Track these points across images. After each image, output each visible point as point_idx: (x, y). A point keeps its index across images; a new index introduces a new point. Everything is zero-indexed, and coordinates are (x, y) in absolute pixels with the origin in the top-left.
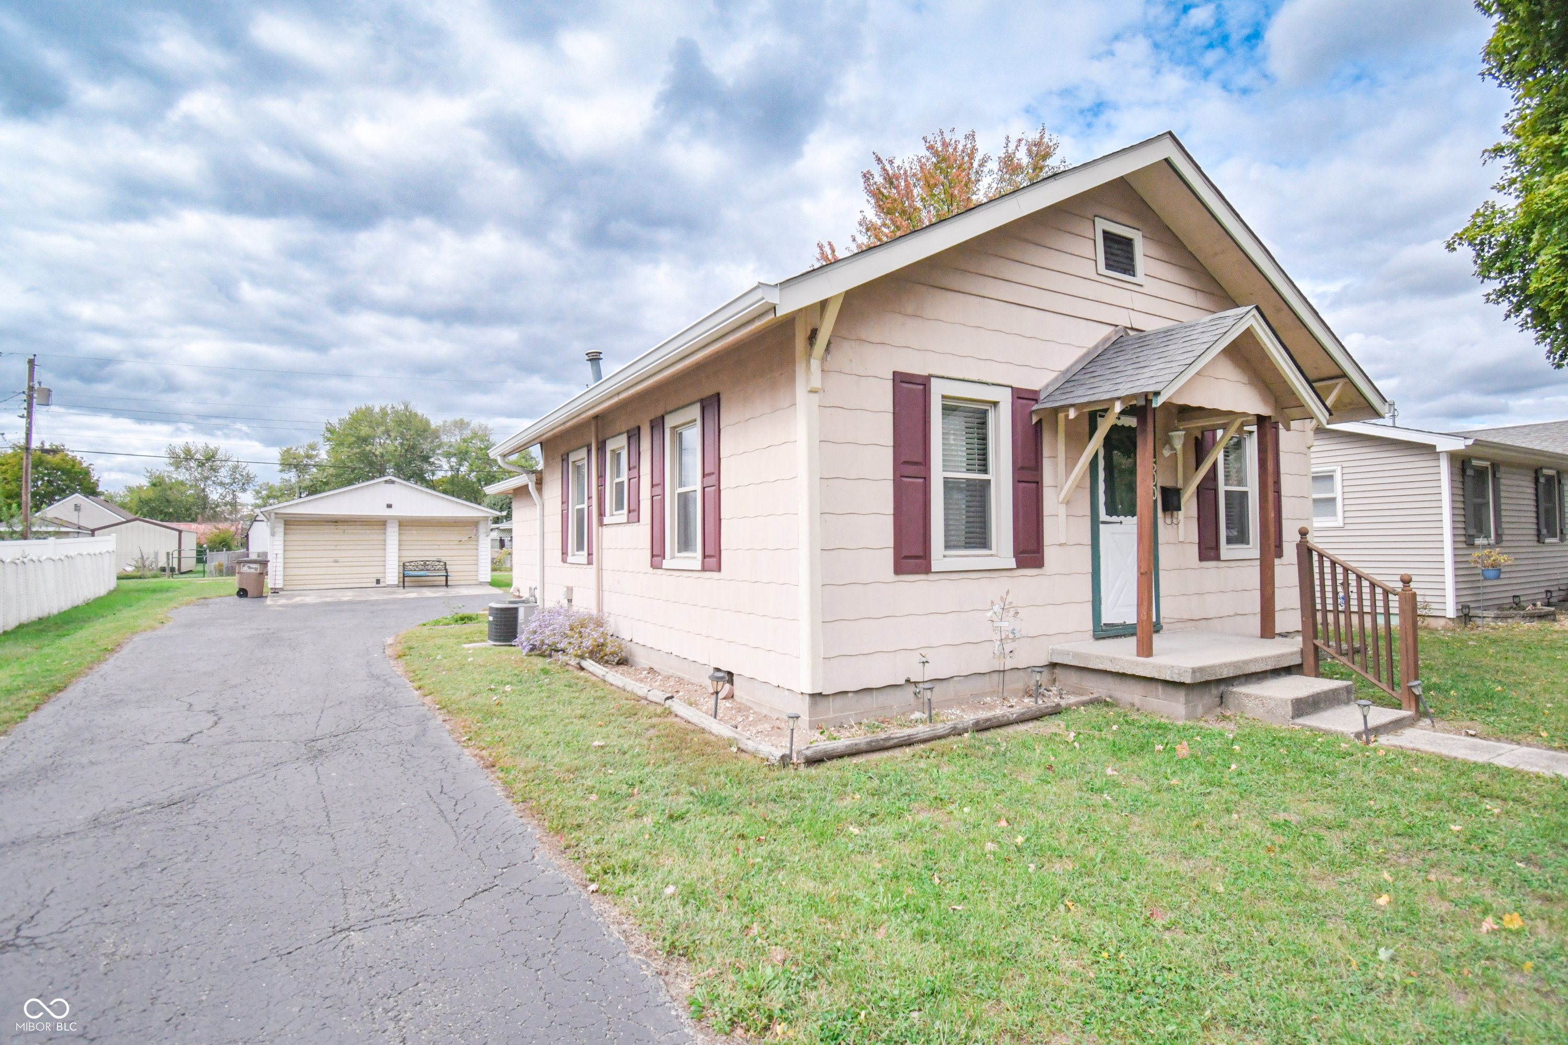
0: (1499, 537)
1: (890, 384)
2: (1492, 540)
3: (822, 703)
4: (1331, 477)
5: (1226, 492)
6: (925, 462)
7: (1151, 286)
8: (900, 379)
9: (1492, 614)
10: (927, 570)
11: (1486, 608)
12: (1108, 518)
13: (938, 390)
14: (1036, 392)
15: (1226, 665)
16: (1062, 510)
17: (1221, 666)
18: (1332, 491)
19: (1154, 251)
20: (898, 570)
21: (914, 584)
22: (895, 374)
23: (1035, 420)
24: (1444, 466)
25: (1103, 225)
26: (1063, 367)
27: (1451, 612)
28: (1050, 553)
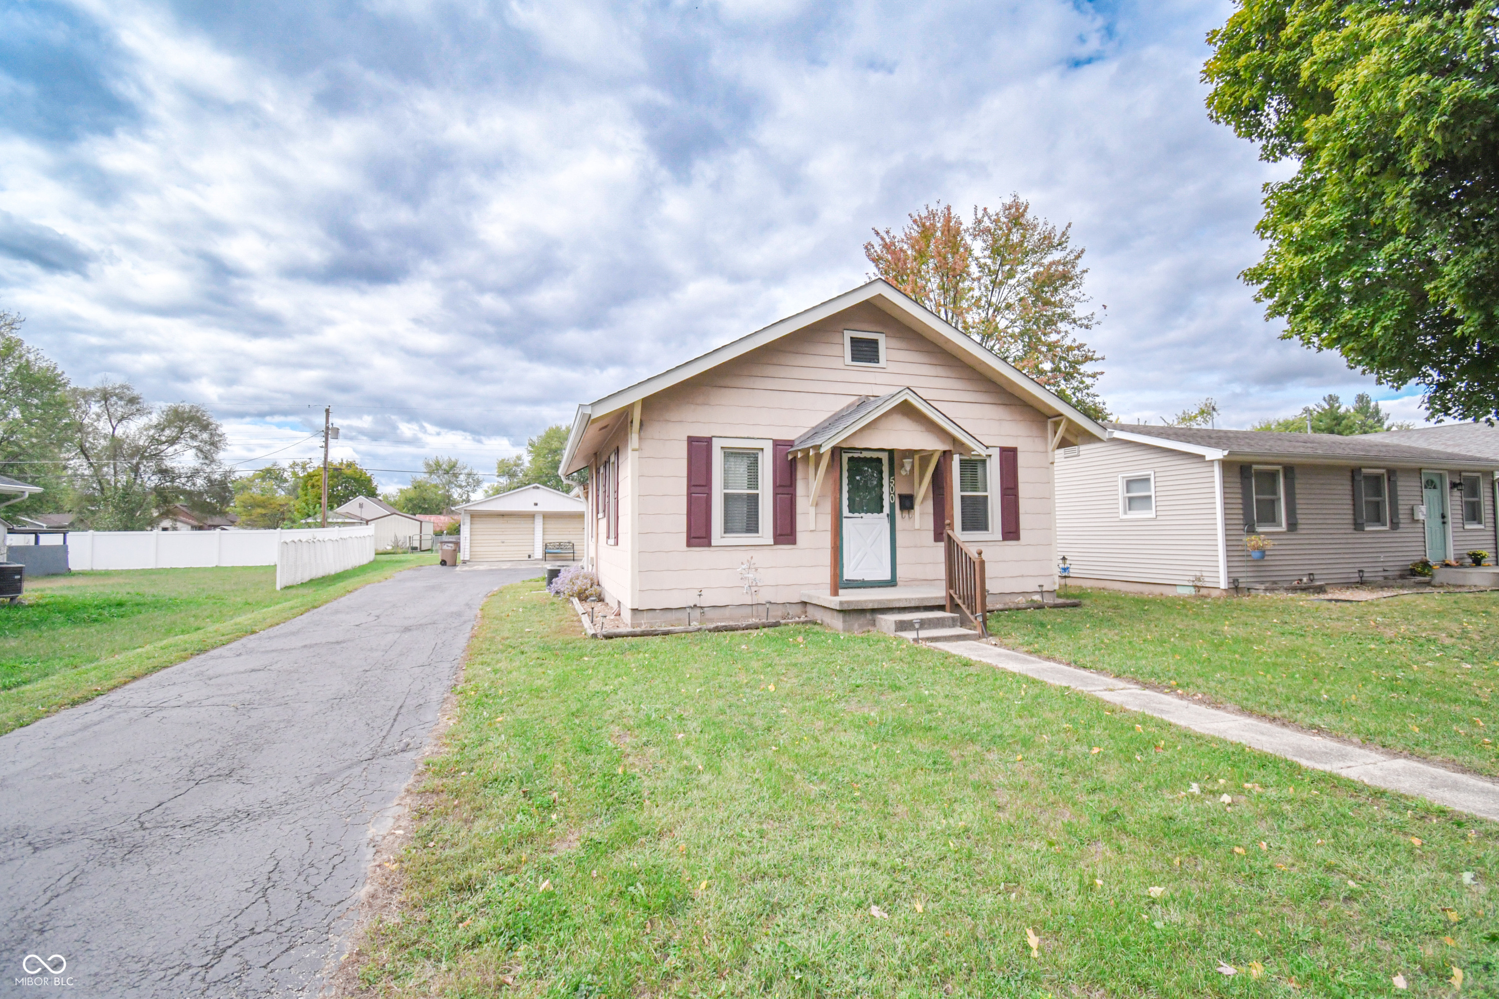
0: (1292, 526)
1: (685, 445)
2: (1284, 527)
3: (639, 615)
4: (1148, 480)
5: (962, 497)
6: (708, 484)
7: (892, 367)
8: (691, 440)
9: (1263, 587)
10: (709, 545)
11: (1262, 583)
12: (851, 515)
13: (717, 445)
14: (793, 441)
15: (871, 601)
16: (812, 510)
17: (866, 601)
18: (1149, 490)
19: (894, 343)
20: (689, 544)
21: (699, 554)
22: (689, 437)
23: (790, 457)
24: (1217, 471)
25: (848, 335)
26: (814, 425)
27: (1223, 584)
28: (800, 536)
